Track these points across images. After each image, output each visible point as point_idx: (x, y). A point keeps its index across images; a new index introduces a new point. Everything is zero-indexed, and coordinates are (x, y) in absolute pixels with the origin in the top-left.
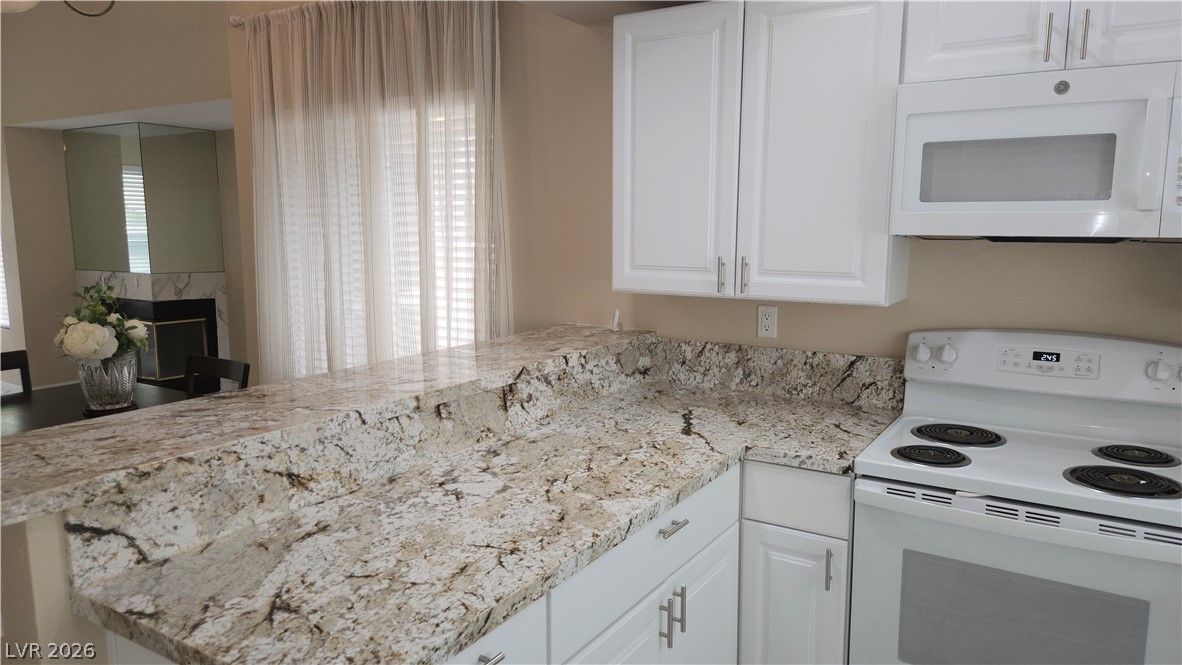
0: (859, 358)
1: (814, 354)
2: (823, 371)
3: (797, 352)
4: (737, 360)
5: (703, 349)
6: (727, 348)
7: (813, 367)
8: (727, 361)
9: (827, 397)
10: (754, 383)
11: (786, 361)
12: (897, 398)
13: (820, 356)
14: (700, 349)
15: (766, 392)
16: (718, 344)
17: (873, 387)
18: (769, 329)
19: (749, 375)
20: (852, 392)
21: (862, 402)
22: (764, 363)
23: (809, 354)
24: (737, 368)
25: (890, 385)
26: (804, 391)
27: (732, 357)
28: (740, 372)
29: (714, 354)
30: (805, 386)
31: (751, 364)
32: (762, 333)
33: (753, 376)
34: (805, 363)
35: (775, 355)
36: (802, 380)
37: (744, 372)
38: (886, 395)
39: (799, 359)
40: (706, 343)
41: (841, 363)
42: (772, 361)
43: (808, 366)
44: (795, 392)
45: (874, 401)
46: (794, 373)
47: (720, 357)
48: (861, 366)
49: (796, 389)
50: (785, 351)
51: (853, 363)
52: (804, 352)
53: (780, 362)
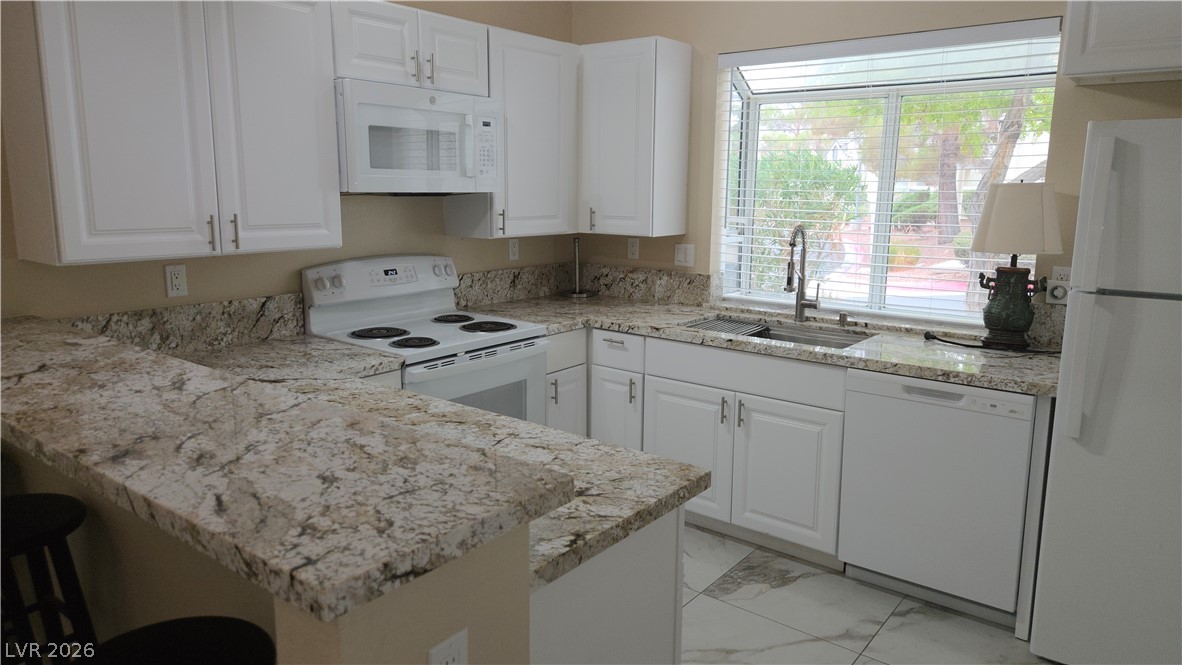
0: (269, 298)
1: (230, 302)
2: (240, 317)
3: (214, 304)
4: (151, 325)
5: (108, 322)
6: (139, 315)
7: (230, 315)
8: (139, 329)
9: (246, 339)
10: (173, 345)
11: (204, 316)
12: (300, 324)
13: (236, 303)
14: (104, 323)
15: (188, 350)
16: (126, 313)
17: (282, 320)
18: (180, 288)
19: (168, 338)
20: (266, 329)
21: (275, 335)
22: (183, 322)
23: (226, 303)
24: (152, 335)
25: (294, 315)
26: (225, 339)
27: (145, 324)
28: (157, 337)
29: (123, 325)
30: (225, 334)
31: (168, 326)
32: (172, 294)
33: (171, 338)
34: (223, 313)
35: (193, 311)
36: (222, 330)
37: (162, 336)
38: (291, 325)
39: (217, 310)
40: (112, 315)
41: (255, 305)
42: (191, 318)
43: (226, 316)
44: (216, 343)
45: (284, 332)
46: (213, 324)
47: (131, 327)
48: (271, 305)
49: (217, 339)
50: (202, 306)
51: (264, 304)
52: (221, 303)
53: (198, 318)
